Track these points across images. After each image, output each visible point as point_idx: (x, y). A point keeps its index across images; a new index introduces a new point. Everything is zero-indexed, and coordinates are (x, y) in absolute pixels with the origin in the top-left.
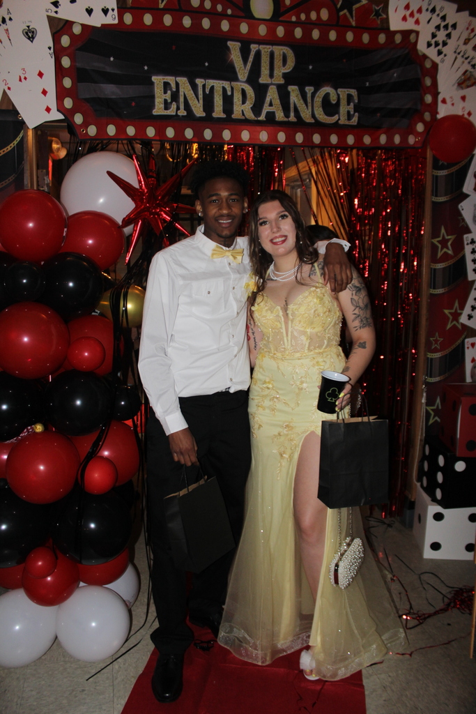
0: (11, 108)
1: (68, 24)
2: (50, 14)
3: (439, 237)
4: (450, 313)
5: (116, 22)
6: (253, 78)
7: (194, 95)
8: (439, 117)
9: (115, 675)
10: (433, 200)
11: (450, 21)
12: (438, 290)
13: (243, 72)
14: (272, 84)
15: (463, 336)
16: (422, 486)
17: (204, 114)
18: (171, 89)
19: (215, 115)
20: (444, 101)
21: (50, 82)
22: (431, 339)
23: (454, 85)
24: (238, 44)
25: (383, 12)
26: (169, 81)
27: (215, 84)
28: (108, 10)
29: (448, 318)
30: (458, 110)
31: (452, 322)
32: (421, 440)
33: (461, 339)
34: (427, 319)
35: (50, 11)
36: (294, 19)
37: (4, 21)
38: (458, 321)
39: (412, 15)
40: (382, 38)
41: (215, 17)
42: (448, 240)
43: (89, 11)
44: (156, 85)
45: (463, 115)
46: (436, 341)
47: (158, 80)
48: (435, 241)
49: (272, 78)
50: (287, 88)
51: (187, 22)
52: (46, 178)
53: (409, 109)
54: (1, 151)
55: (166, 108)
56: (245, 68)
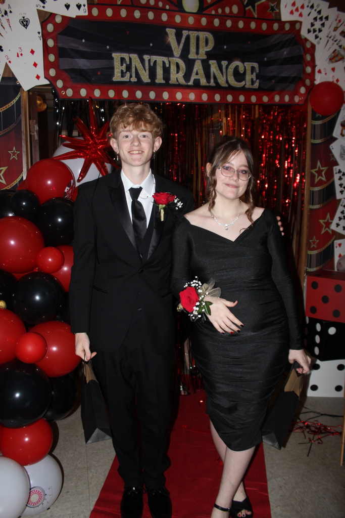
0: (11, 76)
1: (52, 16)
2: (39, 8)
3: (316, 168)
4: (324, 222)
5: (87, 14)
6: (184, 55)
7: (142, 67)
8: (317, 82)
9: (90, 481)
10: (312, 142)
11: (324, 14)
12: (316, 206)
13: (177, 50)
14: (198, 59)
15: (333, 239)
17: (149, 81)
18: (126, 63)
19: (157, 81)
20: (320, 72)
21: (39, 57)
22: (311, 241)
23: (326, 60)
24: (174, 31)
25: (276, 7)
26: (124, 57)
27: (157, 59)
28: (81, 5)
29: (322, 226)
30: (330, 78)
31: (325, 228)
33: (332, 241)
34: (307, 227)
35: (39, 6)
36: (213, 12)
37: (6, 13)
38: (329, 228)
39: (297, 10)
40: (276, 26)
41: (158, 11)
42: (322, 170)
43: (67, 6)
44: (115, 59)
45: (333, 81)
46: (314, 242)
47: (116, 56)
48: (313, 171)
49: (198, 55)
50: (208, 62)
51: (137, 14)
52: (35, 126)
53: (295, 77)
54: (4, 107)
55: (123, 76)
56: (179, 47)
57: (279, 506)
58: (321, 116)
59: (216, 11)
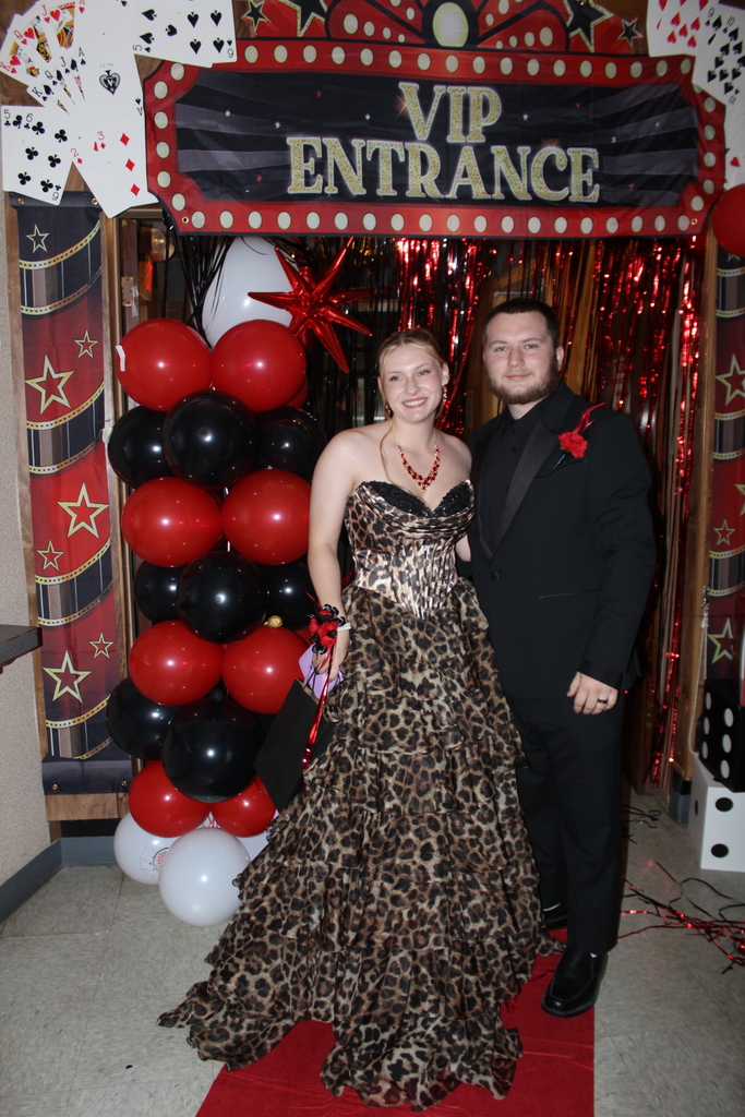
0: (82, 189)
1: (165, 66)
2: (138, 52)
3: (728, 372)
5: (234, 59)
6: (438, 136)
7: (349, 163)
8: (728, 186)
10: (718, 314)
12: (727, 454)
13: (422, 126)
14: (466, 144)
16: (701, 757)
17: (364, 192)
18: (314, 156)
19: (380, 192)
20: (735, 162)
21: (137, 150)
22: (716, 530)
24: (416, 86)
25: (637, 29)
26: (311, 144)
27: (380, 147)
28: (222, 43)
29: (743, 498)
32: (699, 687)
34: (709, 499)
35: (138, 48)
36: (499, 45)
37: (74, 65)
39: (683, 32)
40: (636, 69)
41: (380, 46)
42: (742, 377)
43: (196, 46)
44: (292, 150)
46: (724, 533)
47: (295, 142)
48: (722, 378)
49: (466, 135)
50: (489, 149)
51: (338, 55)
52: (133, 289)
53: (679, 176)
54: (68, 251)
55: (308, 184)
56: (426, 121)
57: (614, 1093)
58: (738, 258)
59: (506, 43)
